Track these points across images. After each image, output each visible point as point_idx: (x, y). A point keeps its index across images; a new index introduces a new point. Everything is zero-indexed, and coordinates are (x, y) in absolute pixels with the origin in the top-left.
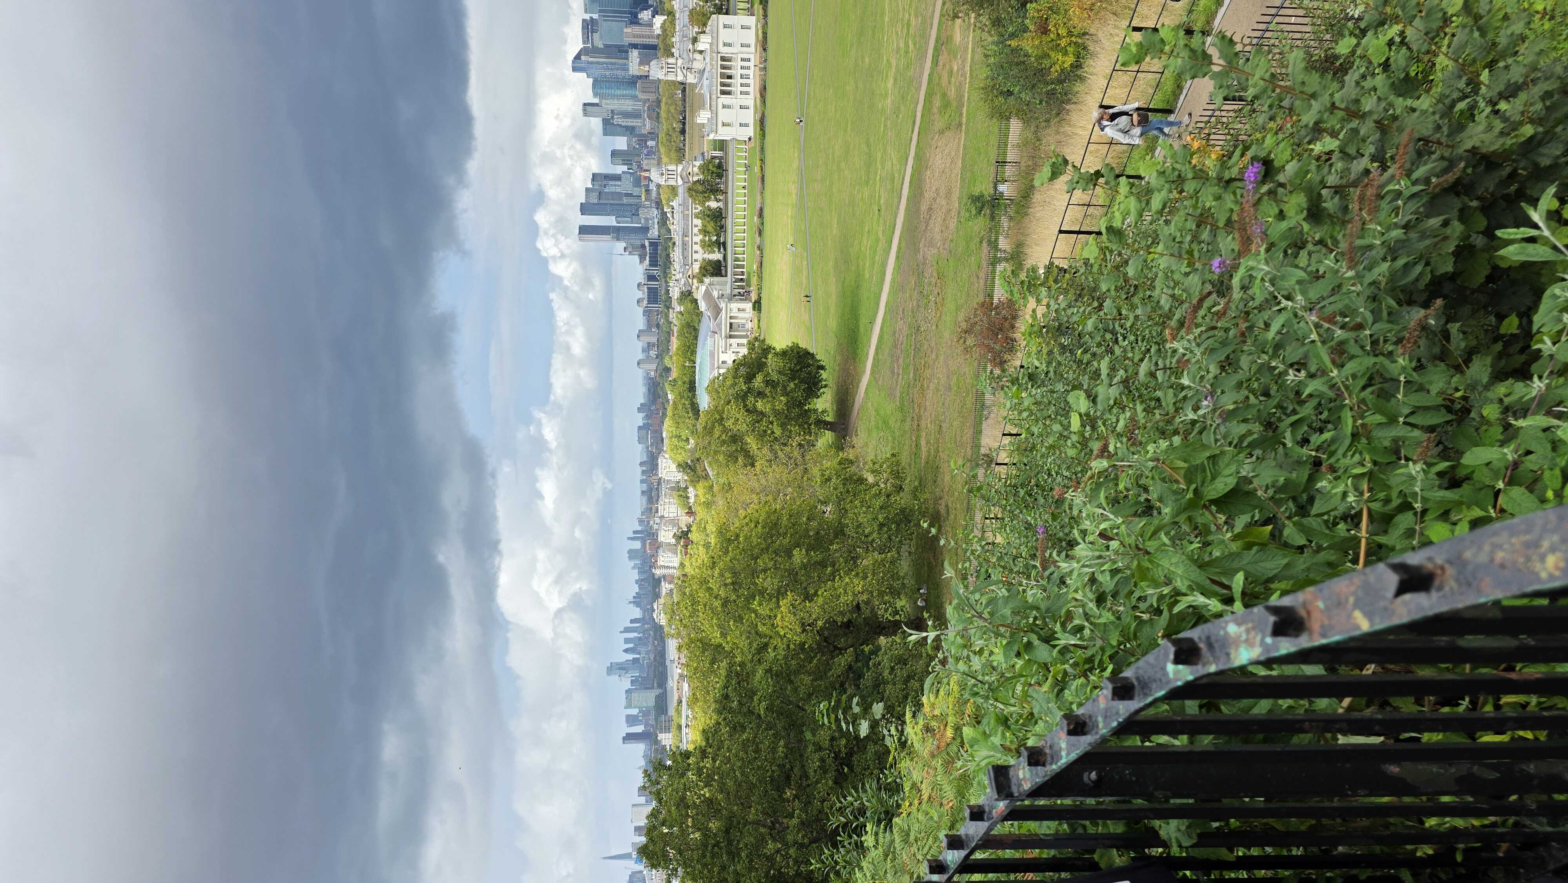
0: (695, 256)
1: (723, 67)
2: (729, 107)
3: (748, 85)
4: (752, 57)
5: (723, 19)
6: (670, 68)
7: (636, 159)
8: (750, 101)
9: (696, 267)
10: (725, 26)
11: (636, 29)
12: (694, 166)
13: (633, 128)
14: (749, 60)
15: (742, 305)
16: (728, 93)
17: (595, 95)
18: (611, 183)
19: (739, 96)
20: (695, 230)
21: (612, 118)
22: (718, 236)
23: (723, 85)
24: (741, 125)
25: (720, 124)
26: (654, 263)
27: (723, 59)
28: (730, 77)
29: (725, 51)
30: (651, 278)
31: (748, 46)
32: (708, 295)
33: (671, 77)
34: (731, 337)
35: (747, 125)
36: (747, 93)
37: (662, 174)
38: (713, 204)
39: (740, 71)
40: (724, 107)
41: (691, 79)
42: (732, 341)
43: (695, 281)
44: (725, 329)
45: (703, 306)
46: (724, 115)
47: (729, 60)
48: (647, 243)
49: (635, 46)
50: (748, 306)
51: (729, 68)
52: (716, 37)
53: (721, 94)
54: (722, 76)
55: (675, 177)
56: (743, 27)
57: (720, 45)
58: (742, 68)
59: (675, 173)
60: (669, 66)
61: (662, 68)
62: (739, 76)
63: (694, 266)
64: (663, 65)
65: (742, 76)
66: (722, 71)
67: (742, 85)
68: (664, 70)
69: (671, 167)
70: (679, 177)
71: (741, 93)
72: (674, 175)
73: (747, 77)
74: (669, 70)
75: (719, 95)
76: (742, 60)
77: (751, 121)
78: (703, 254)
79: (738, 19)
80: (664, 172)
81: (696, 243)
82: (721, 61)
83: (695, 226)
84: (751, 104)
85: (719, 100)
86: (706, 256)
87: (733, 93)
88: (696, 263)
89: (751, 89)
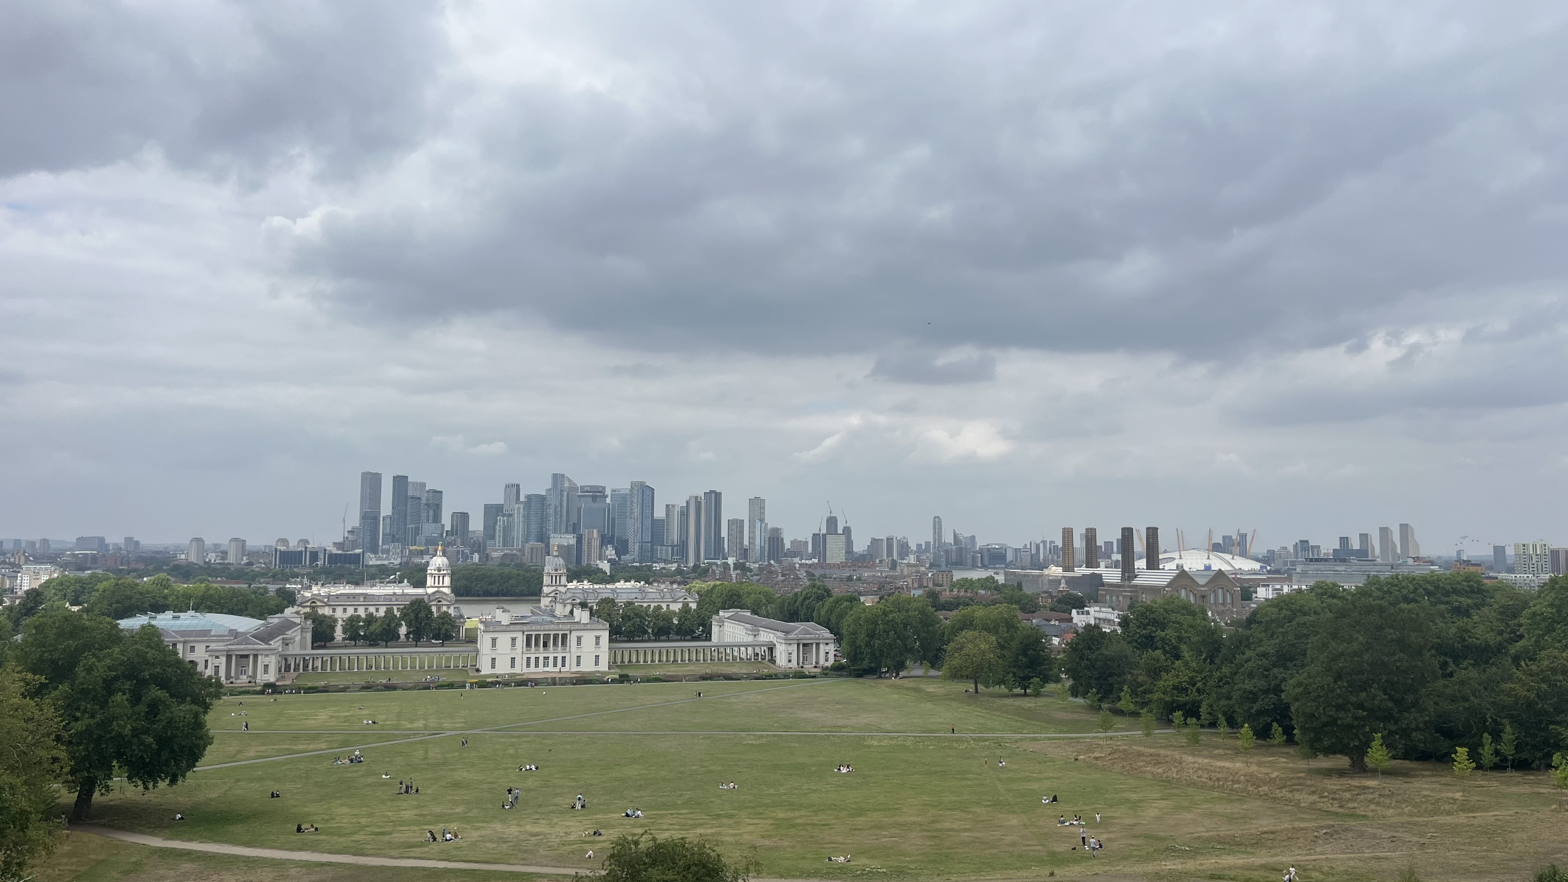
0: (339, 610)
1: (556, 637)
2: (513, 645)
3: (537, 666)
4: (567, 668)
5: (605, 635)
6: (555, 578)
7: (459, 541)
8: (520, 669)
9: (327, 611)
10: (598, 638)
11: (596, 543)
12: (448, 607)
13: (493, 537)
14: (563, 665)
15: (273, 669)
16: (528, 644)
17: (529, 497)
18: (431, 513)
19: (525, 656)
20: (372, 609)
21: (503, 515)
22: (365, 637)
23: (537, 637)
24: (494, 659)
25: (494, 635)
26: (333, 558)
27: (564, 637)
28: (545, 645)
29: (572, 639)
30: (314, 556)
31: (578, 664)
32: (289, 625)
33: (546, 580)
34: (229, 657)
35: (493, 666)
36: (528, 665)
37: (439, 570)
38: (403, 630)
39: (551, 656)
40: (514, 639)
41: (545, 602)
42: (223, 660)
43: (308, 610)
44: (242, 649)
45: (274, 620)
46: (504, 640)
47: (564, 643)
48: (358, 551)
49: (579, 540)
50: (271, 677)
51: (555, 644)
52: (585, 628)
53: (527, 635)
54: (547, 637)
55: (436, 584)
56: (597, 657)
57: (579, 634)
58: (555, 658)
59: (441, 584)
60: (558, 578)
61: (556, 570)
62: (546, 655)
63: (327, 608)
64: (559, 572)
65: (546, 658)
66: (552, 636)
67: (537, 659)
68: (553, 572)
69: (447, 580)
70: (436, 589)
71: (529, 659)
72: (439, 584)
73: (546, 665)
74: (554, 578)
75: (526, 633)
76: (564, 658)
77: (498, 670)
78: (342, 619)
79: (605, 652)
80: (442, 572)
81: (356, 610)
82: (562, 635)
83: (377, 610)
84: (517, 670)
85: (521, 633)
86: (340, 622)
87: (529, 649)
88: (331, 611)
89: (533, 669)
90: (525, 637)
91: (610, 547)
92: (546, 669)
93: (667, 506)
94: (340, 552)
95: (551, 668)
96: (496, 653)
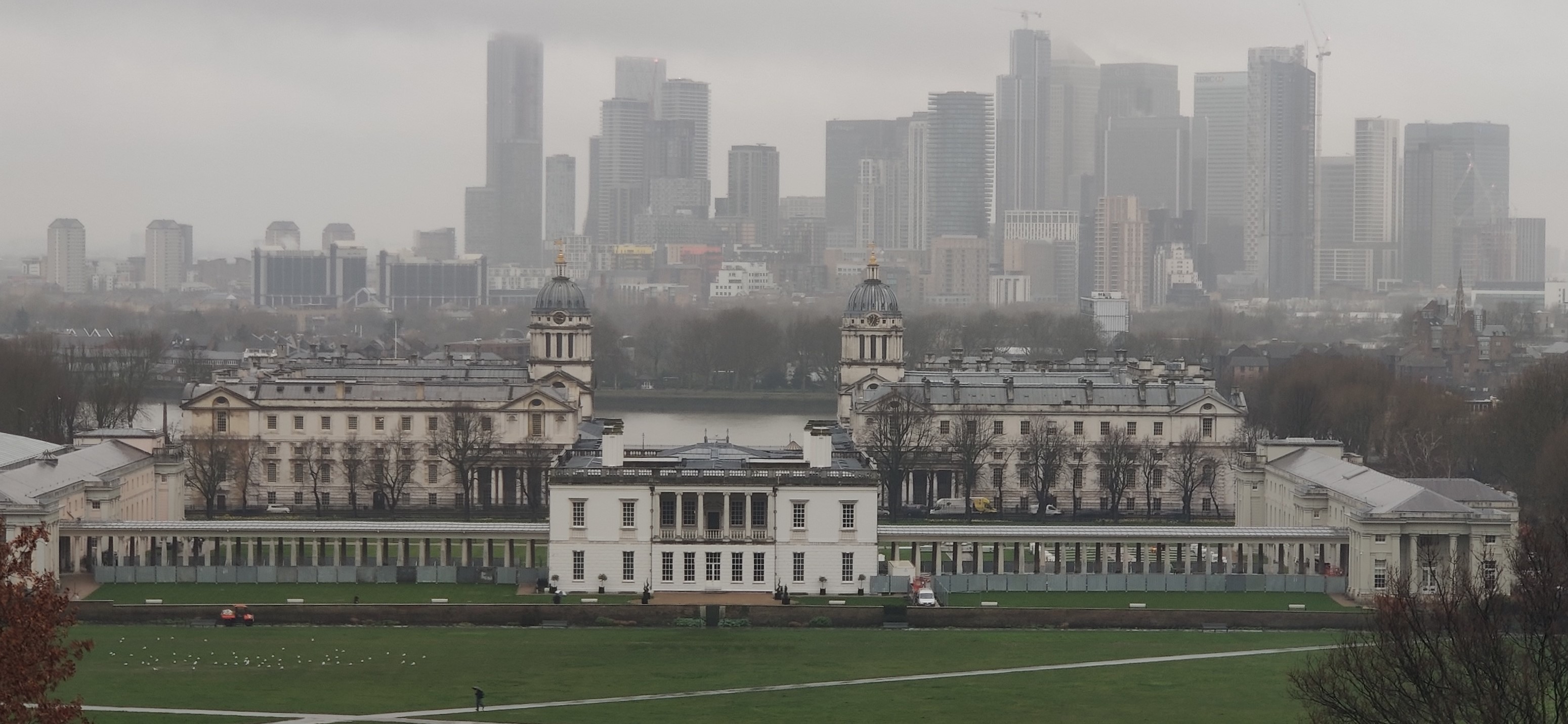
0: (285, 420)
1: (737, 501)
2: (629, 518)
3: (689, 573)
4: (768, 586)
5: (868, 501)
10: (848, 508)
12: (560, 417)
14: (759, 575)
16: (667, 517)
19: (659, 550)
23: (690, 501)
24: (579, 556)
25: (579, 492)
27: (760, 503)
28: (713, 522)
29: (782, 504)
31: (798, 574)
33: (850, 347)
35: (578, 572)
36: (667, 573)
37: (559, 318)
39: (726, 551)
40: (629, 506)
41: (844, 408)
43: (206, 418)
46: (604, 502)
47: (760, 518)
51: (737, 519)
52: (818, 479)
53: (663, 496)
54: (714, 501)
55: (553, 356)
56: (848, 558)
57: (799, 493)
58: (737, 558)
59: (565, 357)
60: (879, 342)
61: (873, 320)
62: (713, 548)
63: (254, 415)
64: (880, 325)
65: (713, 557)
66: (727, 500)
67: (689, 556)
68: (867, 325)
69: (583, 347)
70: (549, 369)
71: (667, 557)
72: (559, 354)
73: (713, 573)
74: (868, 342)
75: (659, 490)
76: (759, 558)
77: (589, 585)
78: (292, 444)
79: (866, 544)
80: (567, 323)
81: (326, 423)
82: (754, 496)
83: (379, 425)
84: (638, 584)
85: (648, 490)
86: (285, 454)
87: (668, 531)
88: (265, 422)
89: (678, 583)
90: (657, 498)
91: (1178, 251)
92: (713, 585)
93: (1361, 124)
94: (422, 260)
95: (725, 583)
96: (584, 540)
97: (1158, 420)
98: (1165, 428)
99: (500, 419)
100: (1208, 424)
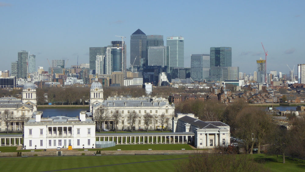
1: (65, 129)
2: (42, 133)
3: (55, 145)
4: (72, 147)
5: (93, 128)
8: (46, 146)
10: (89, 129)
12: (29, 111)
14: (70, 145)
16: (50, 132)
19: (48, 139)
23: (55, 129)
24: (30, 141)
25: (30, 127)
27: (70, 129)
28: (60, 133)
29: (75, 129)
31: (78, 144)
33: (92, 95)
35: (31, 145)
36: (50, 145)
37: (29, 90)
39: (63, 140)
40: (41, 130)
46: (36, 129)
47: (70, 132)
51: (65, 132)
52: (83, 124)
54: (60, 129)
56: (89, 140)
57: (78, 127)
58: (65, 141)
60: (98, 94)
62: (60, 139)
64: (98, 90)
65: (60, 141)
66: (63, 128)
67: (55, 141)
68: (95, 90)
69: (34, 96)
70: (27, 101)
71: (50, 141)
72: (29, 97)
73: (60, 144)
74: (96, 94)
75: (48, 126)
76: (70, 141)
77: (33, 147)
79: (93, 137)
82: (69, 127)
84: (44, 147)
85: (46, 126)
87: (50, 135)
89: (53, 147)
90: (48, 128)
91: (163, 74)
92: (60, 147)
94: (2, 78)
96: (32, 138)
97: (156, 110)
98: (158, 111)
99: (15, 112)
100: (167, 111)
